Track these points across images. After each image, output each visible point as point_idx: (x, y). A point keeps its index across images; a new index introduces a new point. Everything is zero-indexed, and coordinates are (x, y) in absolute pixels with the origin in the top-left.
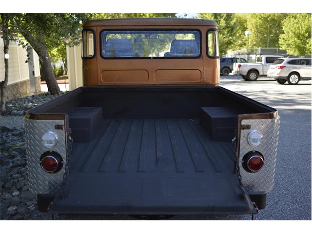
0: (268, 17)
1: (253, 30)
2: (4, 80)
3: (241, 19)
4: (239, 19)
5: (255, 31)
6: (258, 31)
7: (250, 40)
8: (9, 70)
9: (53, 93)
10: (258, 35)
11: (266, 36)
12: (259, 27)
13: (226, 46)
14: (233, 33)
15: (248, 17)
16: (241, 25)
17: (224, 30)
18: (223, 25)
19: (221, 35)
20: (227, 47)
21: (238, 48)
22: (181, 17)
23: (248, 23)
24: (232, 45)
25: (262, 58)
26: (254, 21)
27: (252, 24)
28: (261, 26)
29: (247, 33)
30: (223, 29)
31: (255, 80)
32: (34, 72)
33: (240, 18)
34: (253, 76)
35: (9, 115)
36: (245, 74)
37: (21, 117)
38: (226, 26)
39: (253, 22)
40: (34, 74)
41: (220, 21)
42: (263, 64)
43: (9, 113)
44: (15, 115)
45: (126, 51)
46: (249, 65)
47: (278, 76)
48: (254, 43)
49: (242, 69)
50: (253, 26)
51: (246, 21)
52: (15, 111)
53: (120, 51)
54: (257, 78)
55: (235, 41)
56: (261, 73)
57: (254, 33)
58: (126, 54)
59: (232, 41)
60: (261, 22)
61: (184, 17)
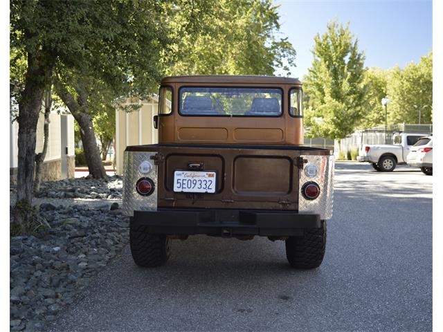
0: (420, 78)
1: (397, 97)
2: (41, 152)
3: (378, 81)
4: (374, 81)
5: (400, 99)
6: (404, 99)
7: (391, 114)
8: (49, 138)
9: (96, 176)
10: (404, 106)
11: (416, 106)
12: (406, 93)
13: (352, 120)
14: (363, 101)
15: (389, 78)
16: (377, 90)
17: (349, 97)
18: (347, 88)
19: (344, 104)
20: (353, 123)
21: (374, 124)
22: (282, 76)
23: (388, 87)
24: (362, 120)
25: (401, 137)
26: (397, 83)
27: (395, 89)
28: (409, 91)
29: (384, 101)
30: (348, 95)
31: (391, 170)
32: (67, 149)
33: (376, 79)
34: (387, 164)
35: (45, 198)
36: (376, 161)
37: (61, 199)
38: (350, 91)
39: (396, 86)
40: (67, 153)
41: (342, 83)
42: (403, 146)
43: (45, 194)
44: (53, 197)
45: (205, 108)
46: (382, 148)
47: (421, 162)
48: (399, 117)
49: (371, 153)
50: (395, 91)
51: (385, 84)
52: (54, 193)
53: (199, 109)
54: (394, 168)
55: (364, 113)
56: (400, 160)
57: (397, 102)
58: (205, 111)
59: (360, 113)
60: (409, 86)
61: (286, 76)
